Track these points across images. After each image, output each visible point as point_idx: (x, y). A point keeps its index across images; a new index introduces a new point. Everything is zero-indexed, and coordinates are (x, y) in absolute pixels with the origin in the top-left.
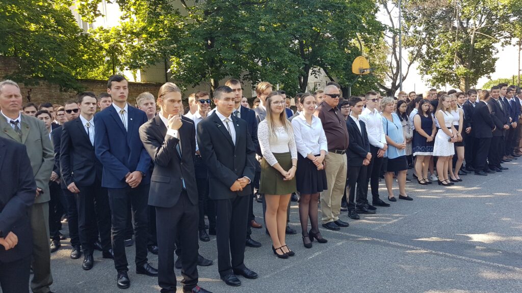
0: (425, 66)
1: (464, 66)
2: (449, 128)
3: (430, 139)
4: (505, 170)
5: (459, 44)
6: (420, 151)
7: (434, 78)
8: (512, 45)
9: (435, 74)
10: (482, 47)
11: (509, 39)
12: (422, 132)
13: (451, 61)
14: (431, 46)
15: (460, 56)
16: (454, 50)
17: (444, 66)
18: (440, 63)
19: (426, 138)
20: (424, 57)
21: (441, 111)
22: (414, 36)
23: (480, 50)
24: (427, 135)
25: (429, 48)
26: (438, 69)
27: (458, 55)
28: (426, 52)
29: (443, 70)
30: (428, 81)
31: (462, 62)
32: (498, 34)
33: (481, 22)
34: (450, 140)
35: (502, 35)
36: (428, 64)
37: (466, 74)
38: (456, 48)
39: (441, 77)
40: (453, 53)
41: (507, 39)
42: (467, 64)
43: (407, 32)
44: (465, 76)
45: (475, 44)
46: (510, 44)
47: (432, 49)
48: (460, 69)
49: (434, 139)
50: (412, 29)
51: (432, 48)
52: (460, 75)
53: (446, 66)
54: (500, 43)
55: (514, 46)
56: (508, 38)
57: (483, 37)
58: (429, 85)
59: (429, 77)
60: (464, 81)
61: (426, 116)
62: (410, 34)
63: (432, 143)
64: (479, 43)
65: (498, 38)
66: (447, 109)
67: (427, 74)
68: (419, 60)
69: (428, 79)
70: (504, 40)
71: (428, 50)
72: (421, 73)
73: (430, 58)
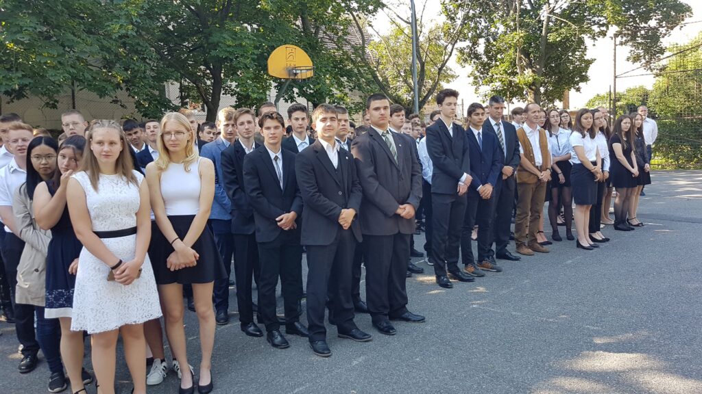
0: (482, 73)
1: (533, 71)
5: (522, 35)
7: (494, 91)
8: (607, 37)
10: (558, 40)
14: (492, 41)
15: (526, 54)
16: (516, 45)
20: (482, 58)
23: (557, 45)
25: (489, 44)
26: (497, 76)
27: (521, 52)
28: (484, 51)
29: (503, 77)
30: (486, 95)
31: (530, 65)
38: (518, 40)
41: (601, 28)
43: (453, 19)
45: (549, 35)
46: (606, 35)
55: (611, 38)
59: (487, 89)
67: (484, 85)
68: (472, 62)
69: (487, 93)
71: (487, 46)
72: (475, 83)
73: (490, 58)
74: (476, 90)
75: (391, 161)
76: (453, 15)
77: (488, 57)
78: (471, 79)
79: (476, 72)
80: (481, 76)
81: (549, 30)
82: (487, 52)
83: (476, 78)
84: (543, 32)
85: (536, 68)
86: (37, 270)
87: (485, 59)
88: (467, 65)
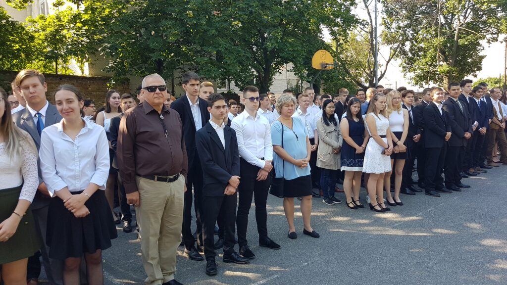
0: (408, 64)
1: (448, 64)
2: (382, 137)
3: (359, 149)
4: (465, 189)
5: (442, 40)
6: (348, 166)
7: (417, 76)
8: (498, 42)
9: (419, 71)
10: (466, 43)
11: (496, 36)
12: (351, 141)
13: (433, 58)
14: (414, 43)
15: (443, 53)
16: (437, 46)
17: (427, 64)
18: (423, 61)
19: (355, 149)
20: (408, 54)
21: (372, 114)
22: (397, 32)
23: (465, 47)
24: (356, 146)
25: (413, 45)
26: (421, 66)
27: (440, 52)
28: (409, 49)
29: (426, 67)
30: (411, 79)
31: (445, 60)
32: (484, 30)
33: (465, 18)
34: (384, 153)
35: (489, 31)
36: (411, 61)
37: (448, 72)
38: (439, 44)
39: (424, 75)
40: (436, 50)
41: (494, 36)
42: (451, 61)
43: (389, 28)
44: (448, 74)
45: (459, 40)
46: (497, 40)
47: (416, 46)
48: (443, 66)
49: (365, 150)
50: (394, 25)
51: (416, 44)
52: (442, 73)
53: (429, 63)
54: (486, 40)
55: (502, 42)
56: (494, 34)
57: (468, 34)
58: (412, 83)
59: (412, 75)
60: (447, 80)
61: (356, 120)
62: (393, 30)
63: (362, 155)
64: (463, 40)
65: (485, 34)
66: (382, 112)
67: (410, 72)
68: (402, 57)
69: (412, 77)
70: (491, 36)
71: (411, 46)
72: (404, 71)
73: (414, 55)
74: (405, 75)
75: (461, 113)
76: (389, 26)
77: (412, 53)
78: (401, 68)
79: (404, 64)
80: (408, 66)
81: (459, 38)
82: (411, 50)
83: (404, 67)
84: (455, 38)
85: (449, 62)
86: (329, 154)
87: (410, 55)
88: (398, 59)
